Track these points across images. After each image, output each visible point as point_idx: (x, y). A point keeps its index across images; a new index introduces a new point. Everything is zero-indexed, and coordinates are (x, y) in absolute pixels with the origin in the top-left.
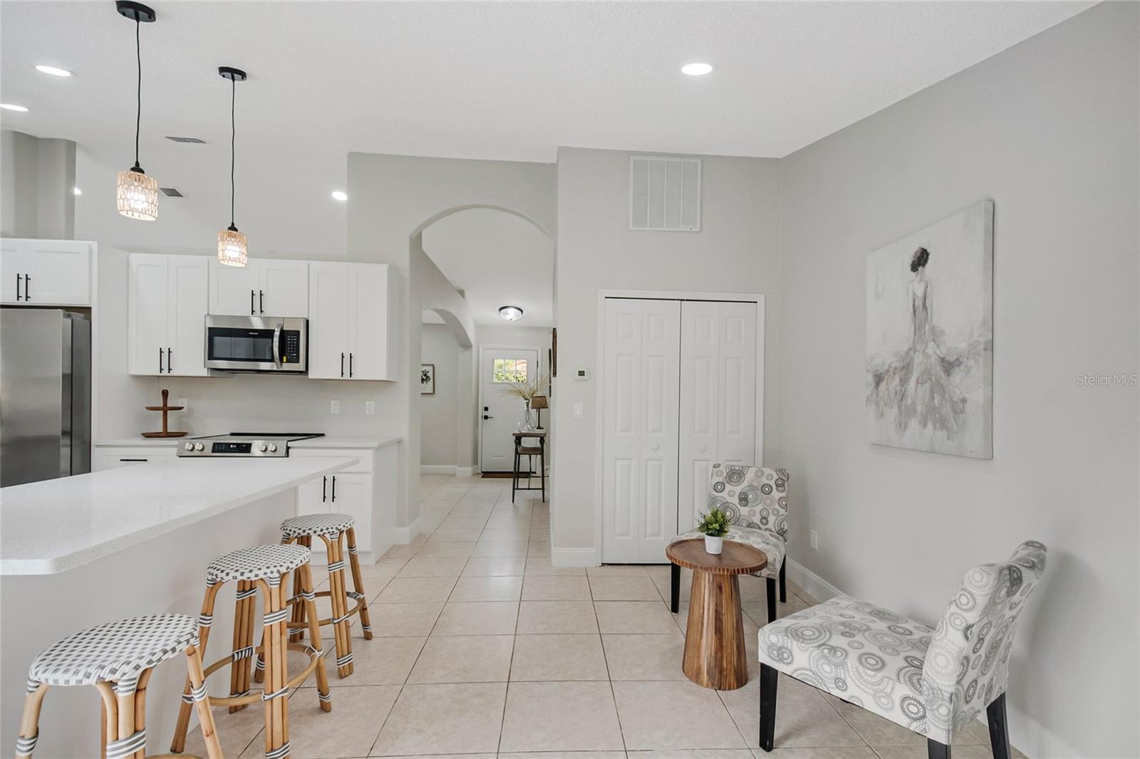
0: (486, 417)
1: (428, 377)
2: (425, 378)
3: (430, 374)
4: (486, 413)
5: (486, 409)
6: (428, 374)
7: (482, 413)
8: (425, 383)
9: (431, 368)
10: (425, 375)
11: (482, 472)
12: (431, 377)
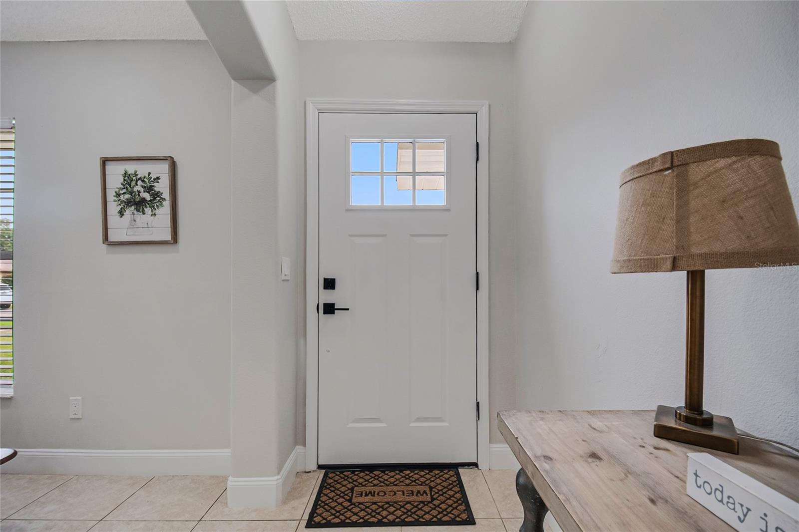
0: (329, 309)
1: (156, 195)
2: (147, 196)
3: (163, 187)
4: (329, 297)
5: (330, 284)
6: (158, 187)
7: (316, 295)
8: (148, 210)
9: (165, 167)
10: (149, 189)
11: (320, 467)
12: (166, 195)
